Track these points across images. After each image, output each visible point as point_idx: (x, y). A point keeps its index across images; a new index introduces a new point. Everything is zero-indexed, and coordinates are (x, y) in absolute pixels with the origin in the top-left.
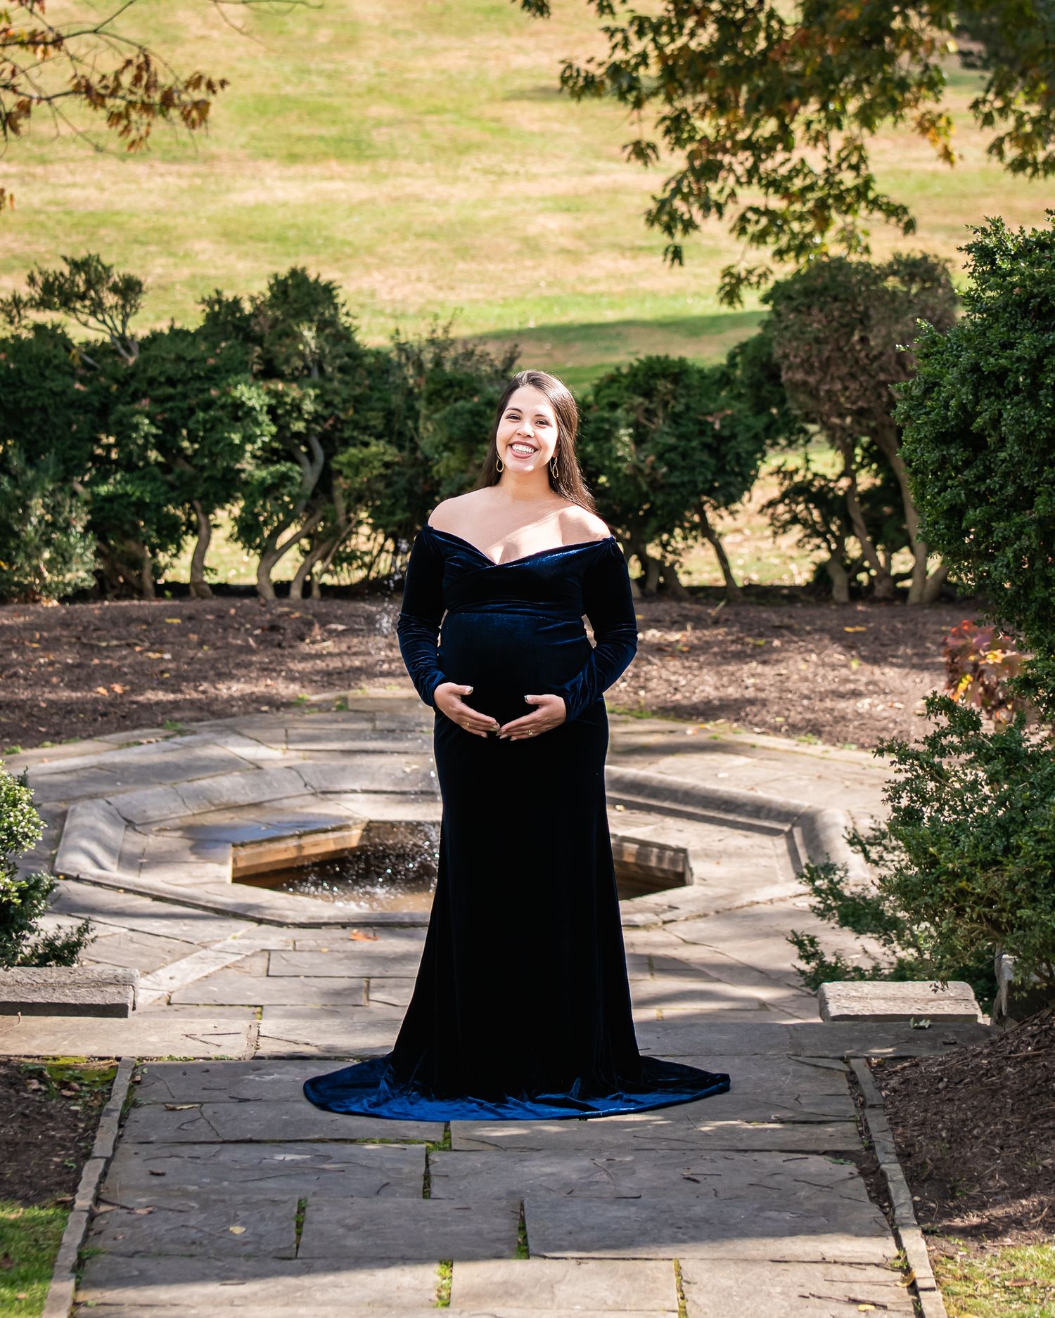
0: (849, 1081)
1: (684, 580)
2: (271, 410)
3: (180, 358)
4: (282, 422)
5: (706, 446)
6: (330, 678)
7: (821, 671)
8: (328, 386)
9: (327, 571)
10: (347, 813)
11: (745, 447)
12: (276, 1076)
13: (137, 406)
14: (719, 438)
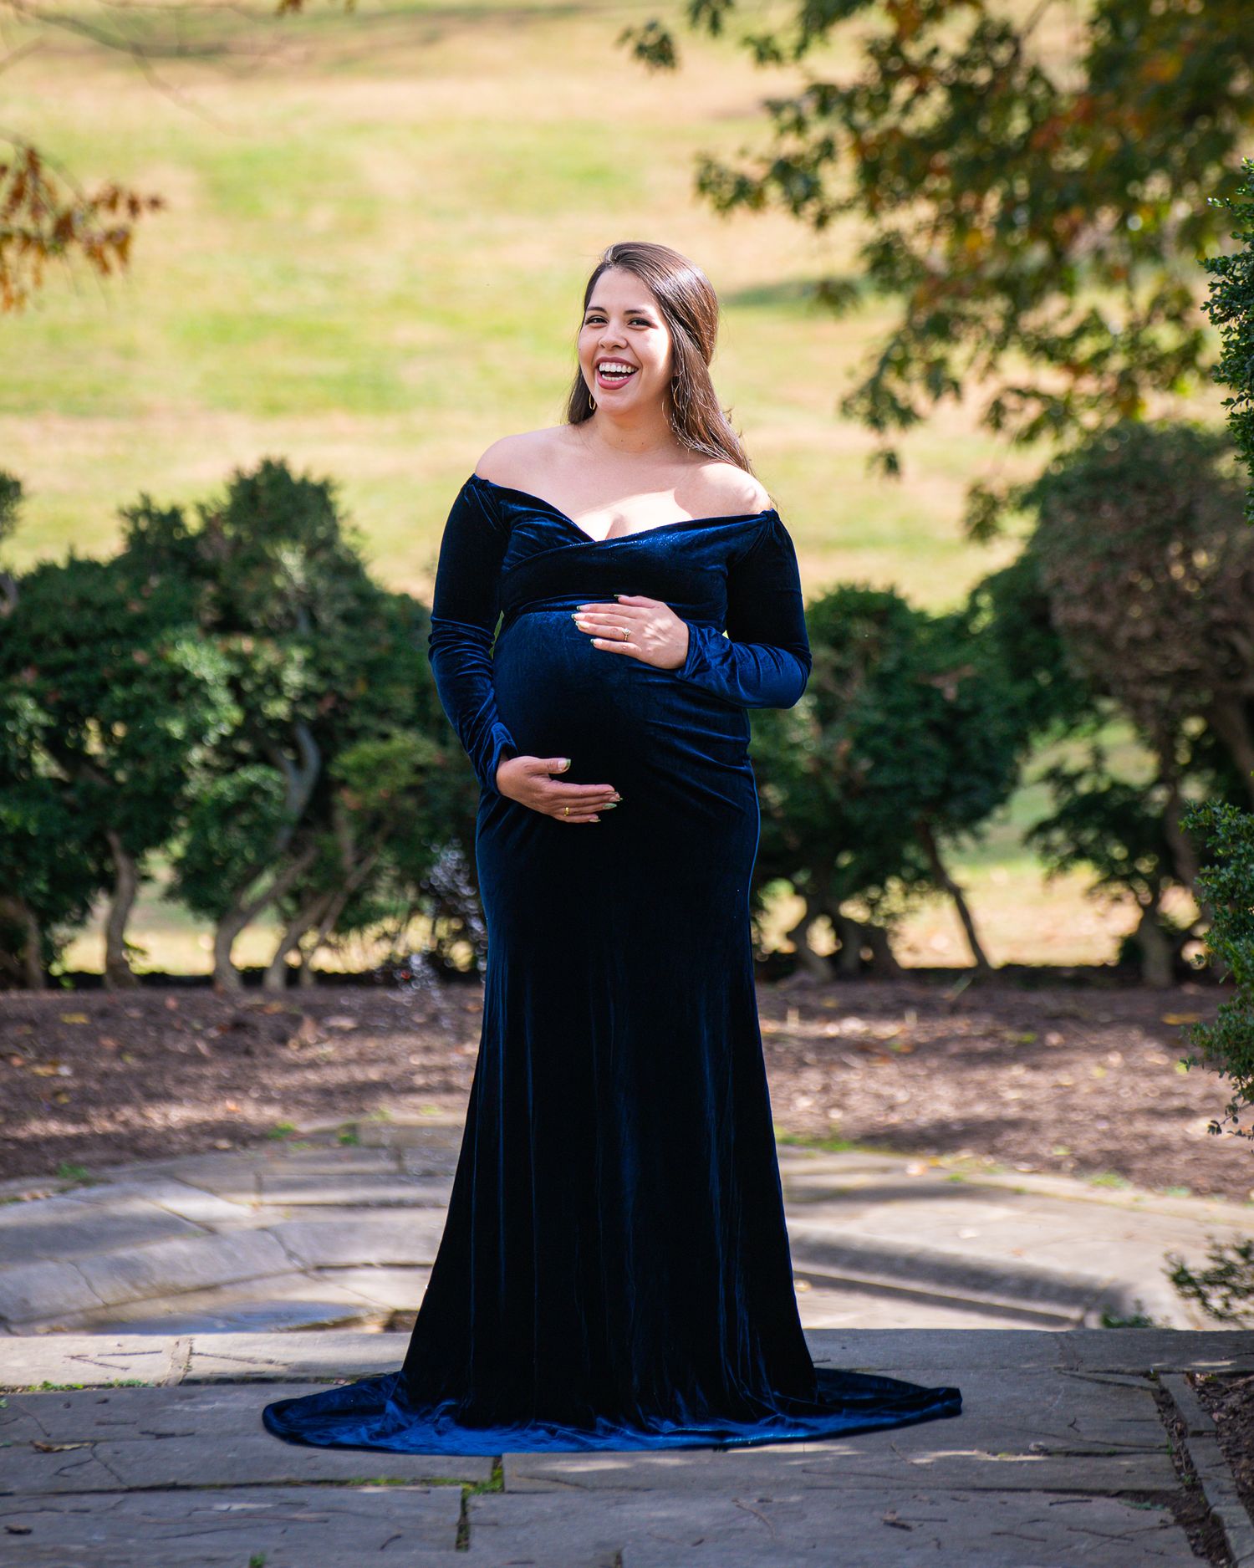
0: (1159, 1403)
1: (905, 959)
2: (233, 684)
3: (84, 603)
4: (250, 701)
5: (934, 727)
6: (328, 1097)
7: (1127, 1080)
8: (324, 644)
9: (324, 943)
10: (356, 1300)
11: (997, 728)
12: (217, 1405)
13: (15, 681)
14: (956, 714)
